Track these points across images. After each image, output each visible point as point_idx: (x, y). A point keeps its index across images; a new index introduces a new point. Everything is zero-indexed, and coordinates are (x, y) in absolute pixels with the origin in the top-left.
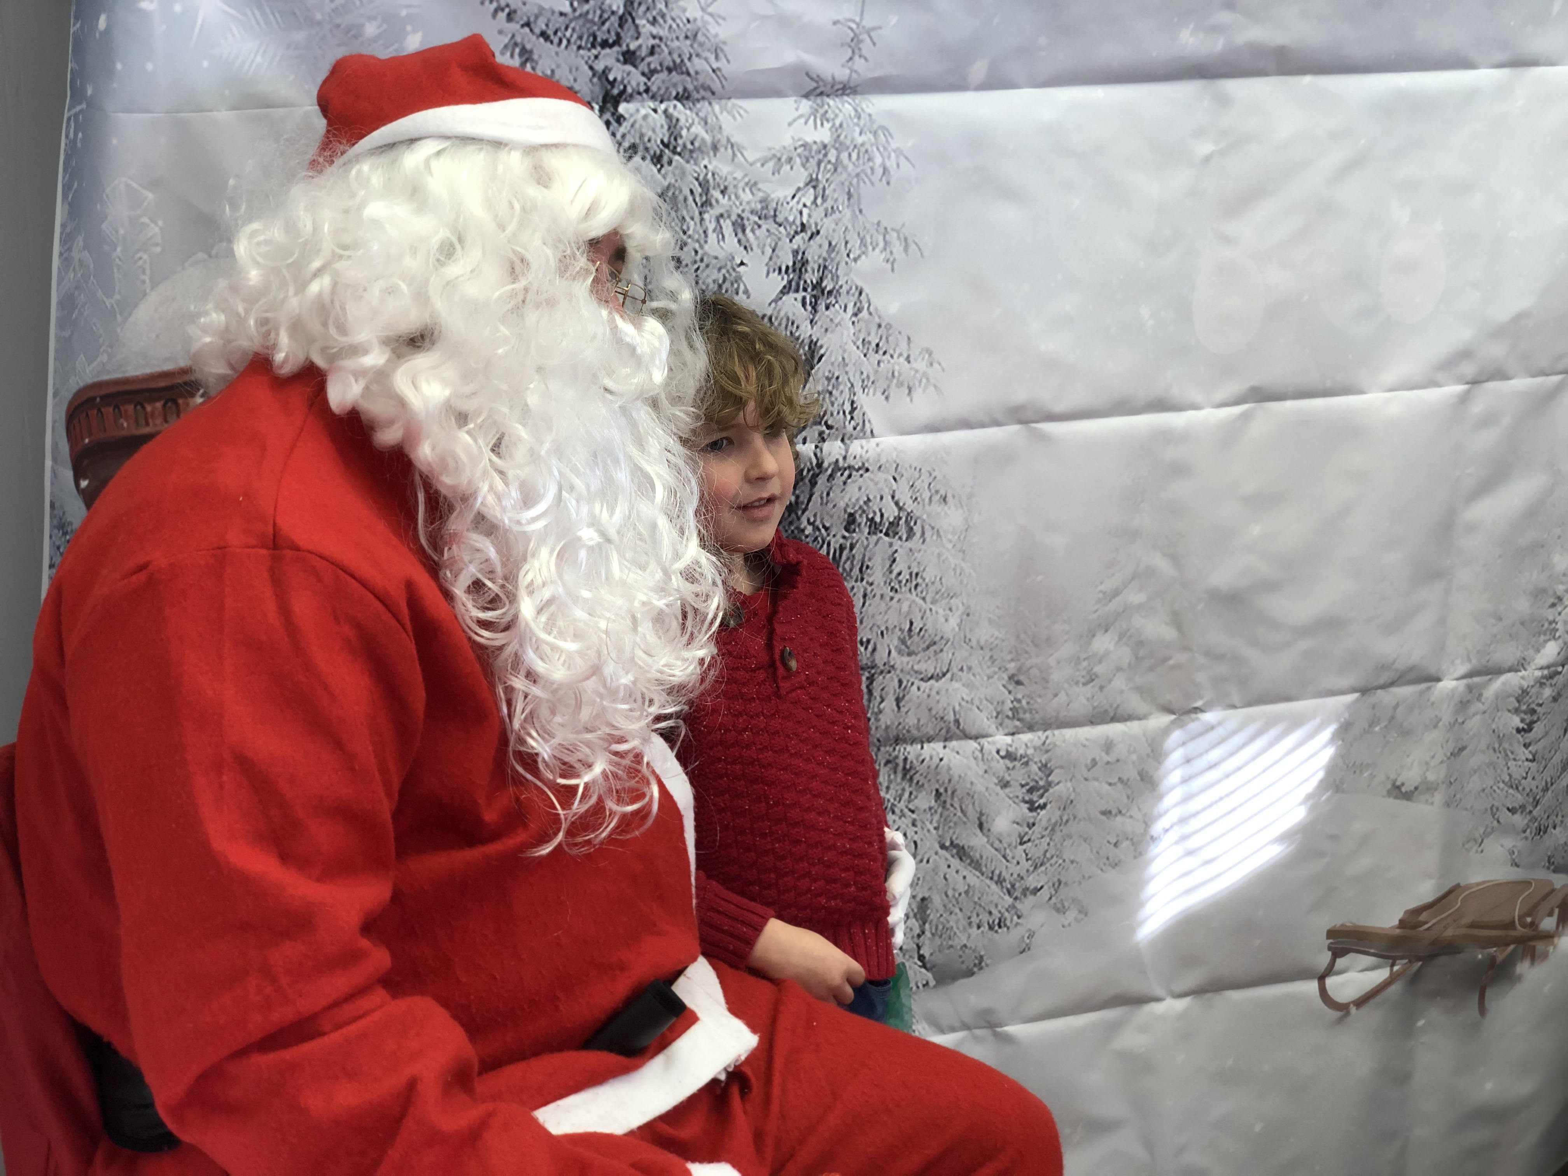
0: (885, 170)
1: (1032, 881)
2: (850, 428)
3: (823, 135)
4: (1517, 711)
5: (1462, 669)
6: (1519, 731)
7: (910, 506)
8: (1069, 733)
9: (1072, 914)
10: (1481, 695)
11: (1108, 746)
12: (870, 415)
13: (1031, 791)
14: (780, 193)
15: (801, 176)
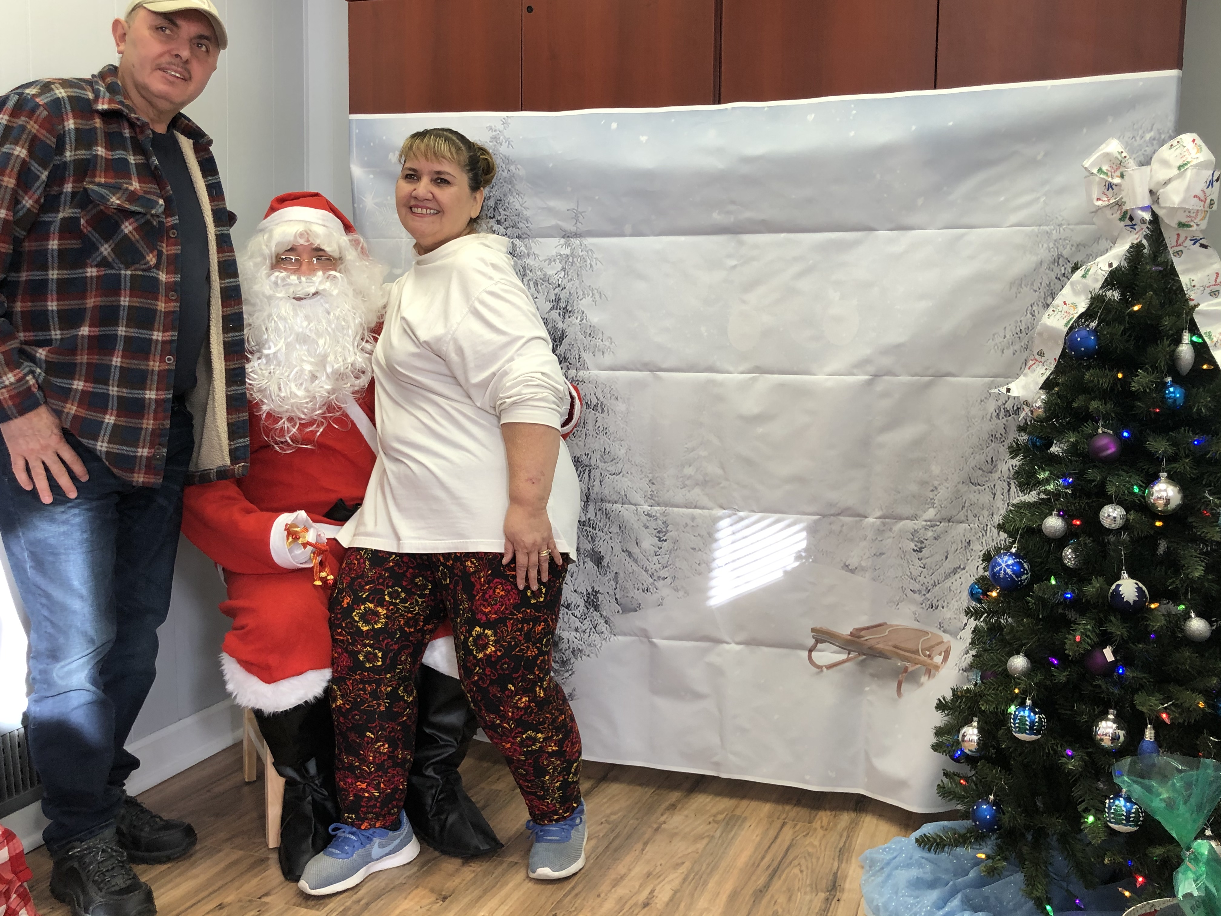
0: (591, 266)
1: (663, 574)
2: (578, 365)
3: (568, 251)
4: (912, 540)
5: (879, 513)
6: (914, 550)
7: (602, 399)
8: (675, 509)
9: (681, 593)
10: (891, 530)
11: (693, 518)
12: (587, 361)
13: (659, 532)
14: (550, 272)
15: (559, 266)
